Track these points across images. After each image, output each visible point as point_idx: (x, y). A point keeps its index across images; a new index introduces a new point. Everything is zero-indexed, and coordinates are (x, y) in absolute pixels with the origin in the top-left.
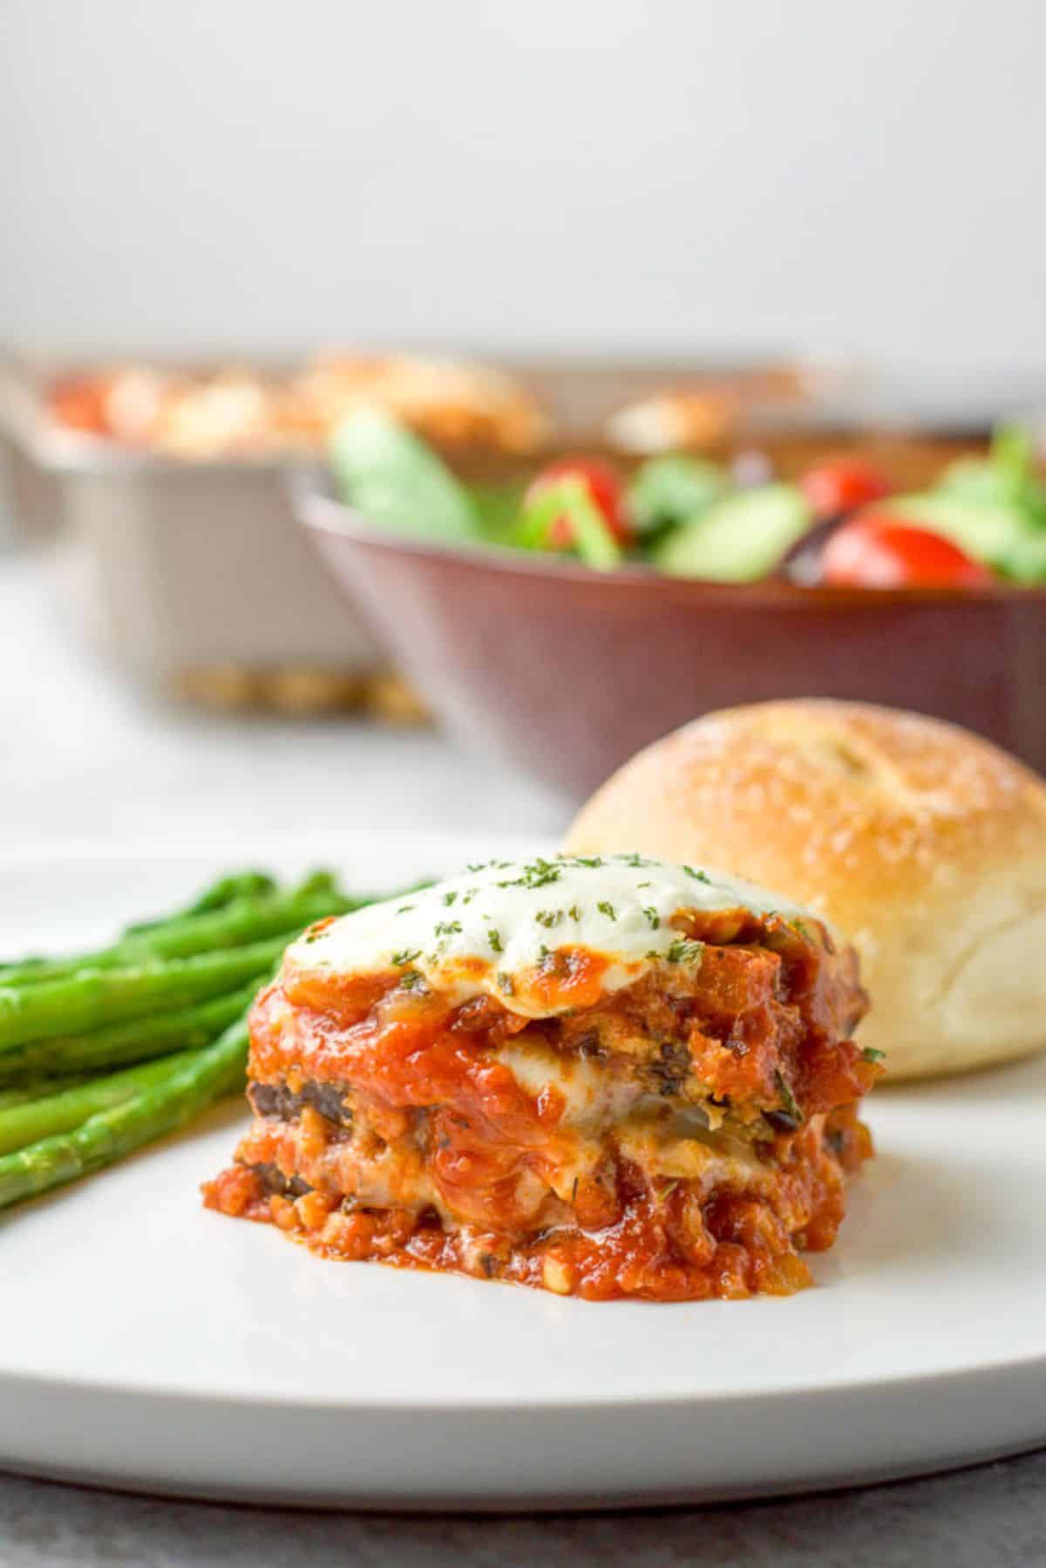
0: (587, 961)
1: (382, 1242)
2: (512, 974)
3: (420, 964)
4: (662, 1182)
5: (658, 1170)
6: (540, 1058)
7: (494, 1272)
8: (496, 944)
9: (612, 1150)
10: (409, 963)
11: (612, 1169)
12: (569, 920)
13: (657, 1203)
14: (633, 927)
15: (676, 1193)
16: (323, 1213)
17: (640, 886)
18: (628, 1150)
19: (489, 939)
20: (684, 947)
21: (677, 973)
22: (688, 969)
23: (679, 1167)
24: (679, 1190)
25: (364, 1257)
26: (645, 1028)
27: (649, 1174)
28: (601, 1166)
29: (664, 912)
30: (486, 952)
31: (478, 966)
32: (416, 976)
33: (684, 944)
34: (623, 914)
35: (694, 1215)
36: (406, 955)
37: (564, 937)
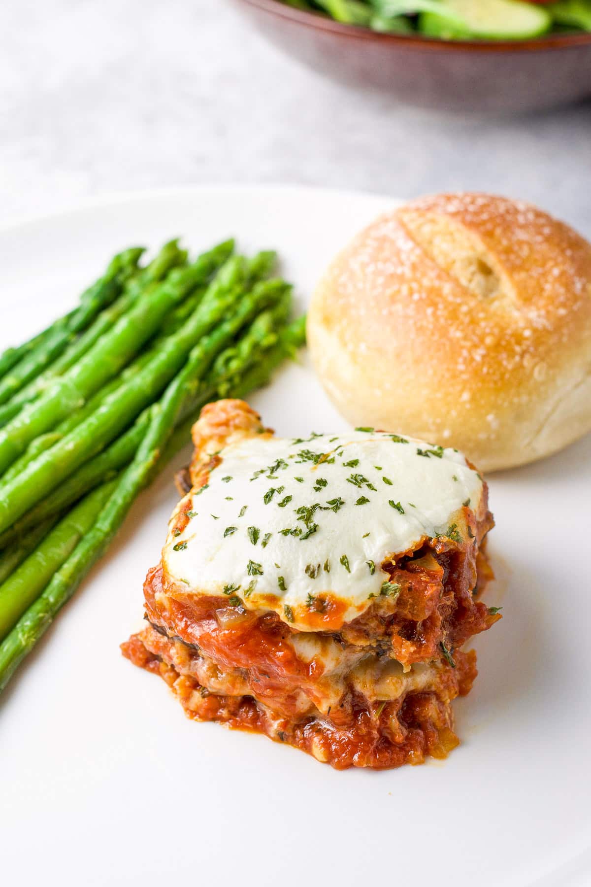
0: (334, 606)
1: (224, 712)
2: (292, 608)
3: (240, 594)
4: (378, 703)
5: (374, 699)
6: (309, 641)
7: (285, 739)
8: (283, 586)
9: (350, 688)
10: (233, 593)
11: (349, 698)
12: (324, 572)
13: (374, 716)
14: (360, 578)
15: (384, 710)
16: (190, 690)
17: (364, 536)
18: (358, 687)
19: (278, 583)
20: (390, 586)
21: (385, 603)
22: (391, 599)
23: (386, 695)
24: (385, 707)
25: (214, 719)
26: (368, 635)
27: (371, 701)
28: (343, 698)
29: (379, 560)
30: (277, 591)
31: (272, 599)
32: (237, 601)
33: (389, 584)
34: (355, 566)
35: (394, 722)
36: (231, 587)
37: (322, 586)
